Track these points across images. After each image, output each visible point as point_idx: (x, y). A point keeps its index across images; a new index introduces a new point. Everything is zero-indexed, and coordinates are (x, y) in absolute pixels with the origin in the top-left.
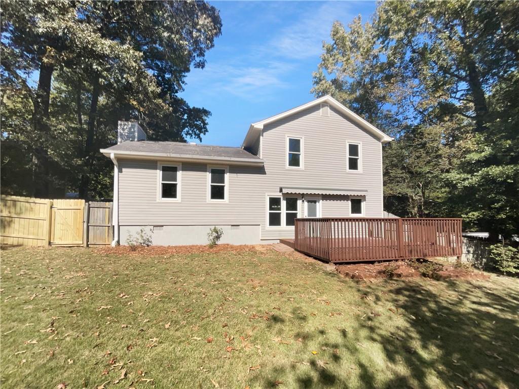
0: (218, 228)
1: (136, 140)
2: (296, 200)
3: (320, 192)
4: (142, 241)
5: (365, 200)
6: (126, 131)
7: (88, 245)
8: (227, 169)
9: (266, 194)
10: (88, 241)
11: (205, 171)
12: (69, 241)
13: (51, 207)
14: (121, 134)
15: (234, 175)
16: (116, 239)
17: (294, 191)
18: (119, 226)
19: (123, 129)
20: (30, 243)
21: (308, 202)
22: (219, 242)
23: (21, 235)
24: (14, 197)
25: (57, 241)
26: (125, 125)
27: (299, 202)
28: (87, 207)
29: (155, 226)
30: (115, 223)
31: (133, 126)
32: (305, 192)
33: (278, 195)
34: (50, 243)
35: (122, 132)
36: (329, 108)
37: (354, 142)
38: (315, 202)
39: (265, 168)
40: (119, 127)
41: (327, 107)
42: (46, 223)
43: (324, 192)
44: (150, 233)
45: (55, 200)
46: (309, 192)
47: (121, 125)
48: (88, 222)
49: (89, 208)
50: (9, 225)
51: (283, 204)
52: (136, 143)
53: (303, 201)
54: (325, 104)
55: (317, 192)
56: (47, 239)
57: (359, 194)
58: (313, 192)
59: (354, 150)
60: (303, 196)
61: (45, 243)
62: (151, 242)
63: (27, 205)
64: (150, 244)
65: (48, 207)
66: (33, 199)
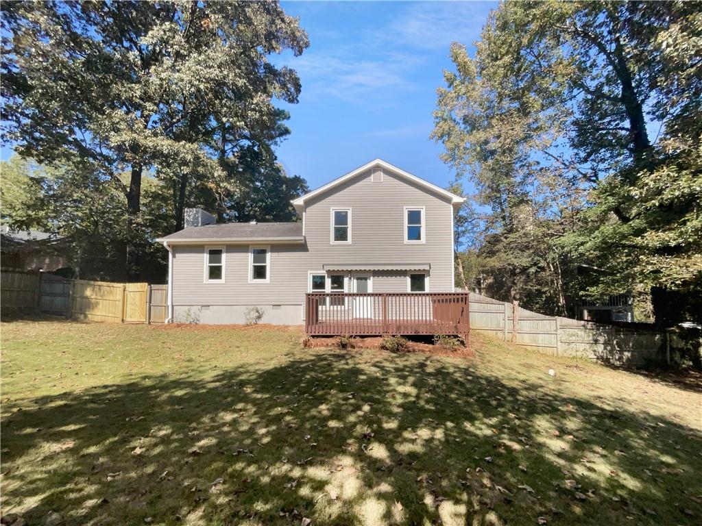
0: (259, 307)
1: (200, 225)
2: (343, 277)
3: (372, 268)
4: (192, 320)
5: (429, 276)
6: (191, 217)
7: (149, 323)
8: (268, 248)
9: (309, 272)
10: (150, 318)
11: (248, 252)
12: (135, 319)
13: (124, 290)
14: (187, 221)
15: (275, 254)
16: (170, 317)
17: (340, 268)
18: (173, 306)
19: (189, 216)
20: (110, 320)
21: (358, 279)
22: (261, 322)
23: (103, 314)
24: (100, 283)
25: (128, 319)
26: (190, 211)
27: (346, 280)
28: (149, 289)
29: (202, 306)
30: (169, 303)
31: (197, 212)
32: (354, 268)
33: (322, 272)
34: (123, 320)
35: (188, 218)
36: (382, 173)
37: (414, 208)
38: (366, 279)
39: (308, 245)
40: (185, 214)
41: (379, 172)
42: (121, 303)
43: (376, 268)
44: (197, 312)
45: (127, 284)
46: (358, 268)
47: (187, 212)
48: (150, 303)
49: (151, 290)
50: (96, 306)
51: (328, 282)
52: (200, 228)
53: (350, 279)
54: (377, 168)
55: (367, 268)
56: (121, 317)
57: (422, 268)
58: (363, 268)
59: (414, 217)
60: (350, 273)
61: (119, 321)
62: (198, 321)
63: (108, 288)
64: (198, 322)
65: (122, 289)
66: (113, 284)
